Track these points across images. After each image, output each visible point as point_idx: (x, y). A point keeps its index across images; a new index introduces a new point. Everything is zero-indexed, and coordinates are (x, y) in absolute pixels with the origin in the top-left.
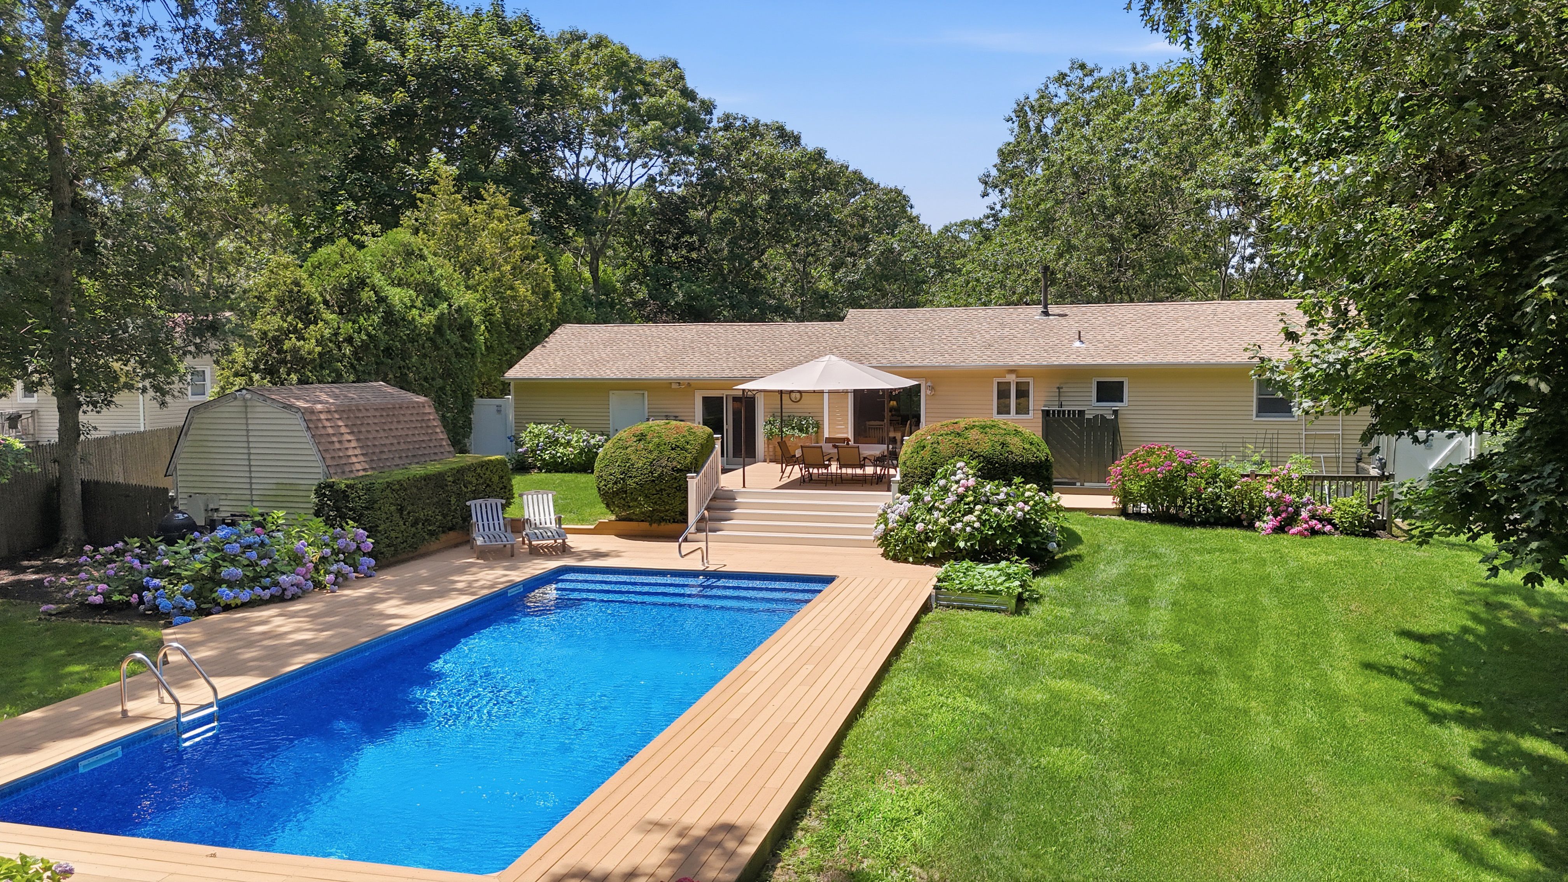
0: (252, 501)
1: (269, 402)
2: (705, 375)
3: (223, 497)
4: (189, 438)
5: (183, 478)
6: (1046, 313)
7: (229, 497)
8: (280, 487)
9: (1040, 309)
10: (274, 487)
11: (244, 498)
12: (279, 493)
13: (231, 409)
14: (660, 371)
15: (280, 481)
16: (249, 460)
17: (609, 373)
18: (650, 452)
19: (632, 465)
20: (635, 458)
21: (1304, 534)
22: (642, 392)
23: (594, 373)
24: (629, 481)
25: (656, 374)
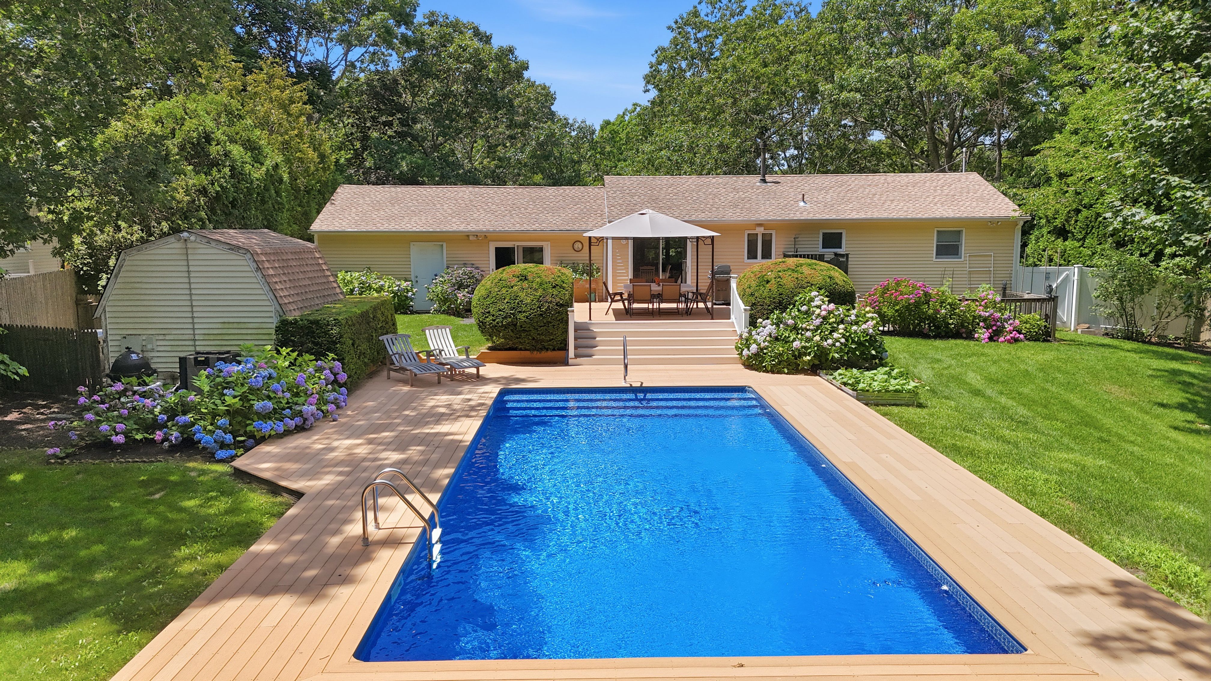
0: (195, 340)
1: (213, 244)
2: (501, 228)
3: (161, 337)
4: (119, 280)
5: (113, 320)
6: (764, 181)
7: (167, 337)
8: (227, 326)
9: (758, 178)
10: (220, 326)
11: (186, 337)
12: (224, 331)
13: (170, 251)
14: (456, 225)
15: (226, 320)
16: (191, 300)
17: (410, 227)
18: (536, 290)
19: (522, 301)
20: (522, 295)
21: (1009, 341)
22: (441, 243)
23: (397, 227)
24: (520, 316)
25: (455, 228)
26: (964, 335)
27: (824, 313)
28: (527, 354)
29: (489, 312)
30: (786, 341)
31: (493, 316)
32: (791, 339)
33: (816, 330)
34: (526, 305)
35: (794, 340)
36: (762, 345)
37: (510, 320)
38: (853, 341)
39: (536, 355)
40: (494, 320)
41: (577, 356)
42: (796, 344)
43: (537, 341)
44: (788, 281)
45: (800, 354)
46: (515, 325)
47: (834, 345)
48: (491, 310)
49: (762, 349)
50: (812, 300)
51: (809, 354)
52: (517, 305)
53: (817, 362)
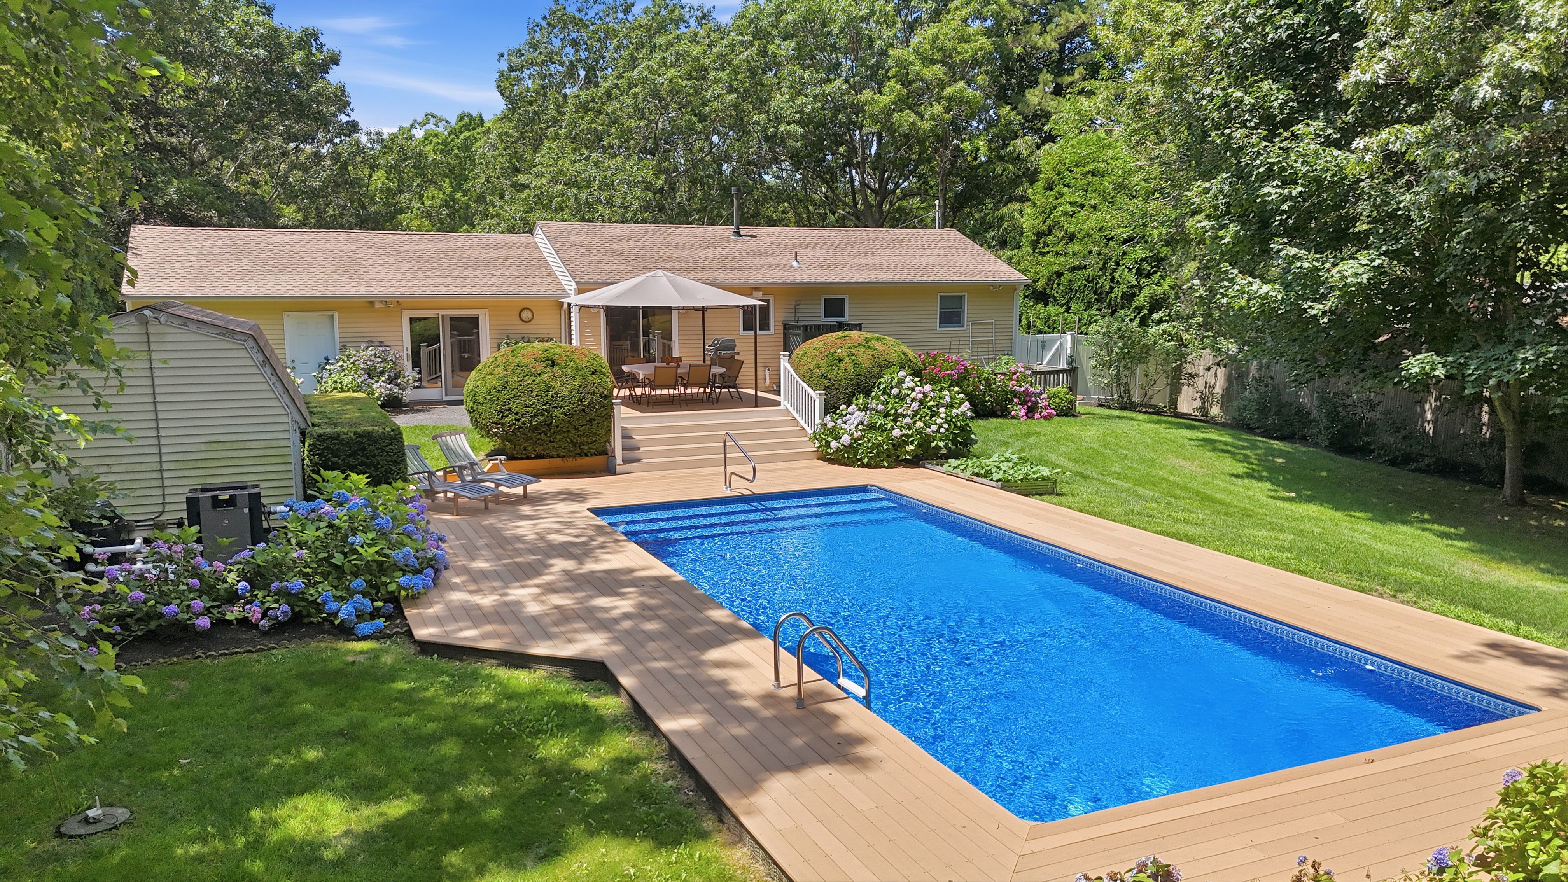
0: (162, 471)
1: (192, 327)
2: (420, 292)
3: (103, 470)
6: (738, 234)
7: (115, 469)
8: (214, 447)
9: (732, 229)
10: (203, 447)
12: (212, 455)
14: (353, 288)
15: (213, 439)
16: (155, 411)
17: (284, 290)
18: (572, 378)
19: (557, 393)
20: (557, 385)
21: (1045, 418)
22: (330, 313)
23: (262, 290)
24: (555, 413)
25: (353, 292)
26: (999, 413)
27: (920, 396)
28: (557, 462)
29: (510, 409)
30: (882, 429)
31: (516, 414)
32: (889, 427)
33: (914, 416)
34: (564, 397)
35: (892, 428)
36: (856, 435)
37: (542, 418)
38: (956, 426)
39: (571, 463)
40: (518, 420)
41: (626, 461)
42: (896, 432)
43: (575, 444)
44: (864, 358)
45: (901, 443)
46: (549, 425)
47: (938, 431)
48: (513, 406)
49: (856, 440)
50: (901, 382)
51: (912, 443)
52: (551, 400)
53: (920, 452)
